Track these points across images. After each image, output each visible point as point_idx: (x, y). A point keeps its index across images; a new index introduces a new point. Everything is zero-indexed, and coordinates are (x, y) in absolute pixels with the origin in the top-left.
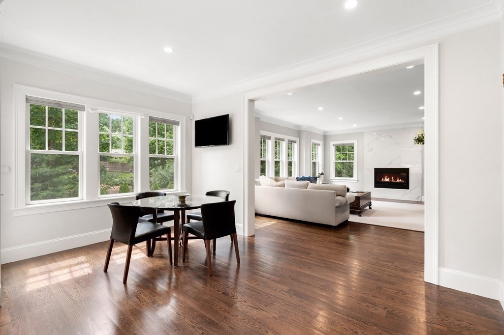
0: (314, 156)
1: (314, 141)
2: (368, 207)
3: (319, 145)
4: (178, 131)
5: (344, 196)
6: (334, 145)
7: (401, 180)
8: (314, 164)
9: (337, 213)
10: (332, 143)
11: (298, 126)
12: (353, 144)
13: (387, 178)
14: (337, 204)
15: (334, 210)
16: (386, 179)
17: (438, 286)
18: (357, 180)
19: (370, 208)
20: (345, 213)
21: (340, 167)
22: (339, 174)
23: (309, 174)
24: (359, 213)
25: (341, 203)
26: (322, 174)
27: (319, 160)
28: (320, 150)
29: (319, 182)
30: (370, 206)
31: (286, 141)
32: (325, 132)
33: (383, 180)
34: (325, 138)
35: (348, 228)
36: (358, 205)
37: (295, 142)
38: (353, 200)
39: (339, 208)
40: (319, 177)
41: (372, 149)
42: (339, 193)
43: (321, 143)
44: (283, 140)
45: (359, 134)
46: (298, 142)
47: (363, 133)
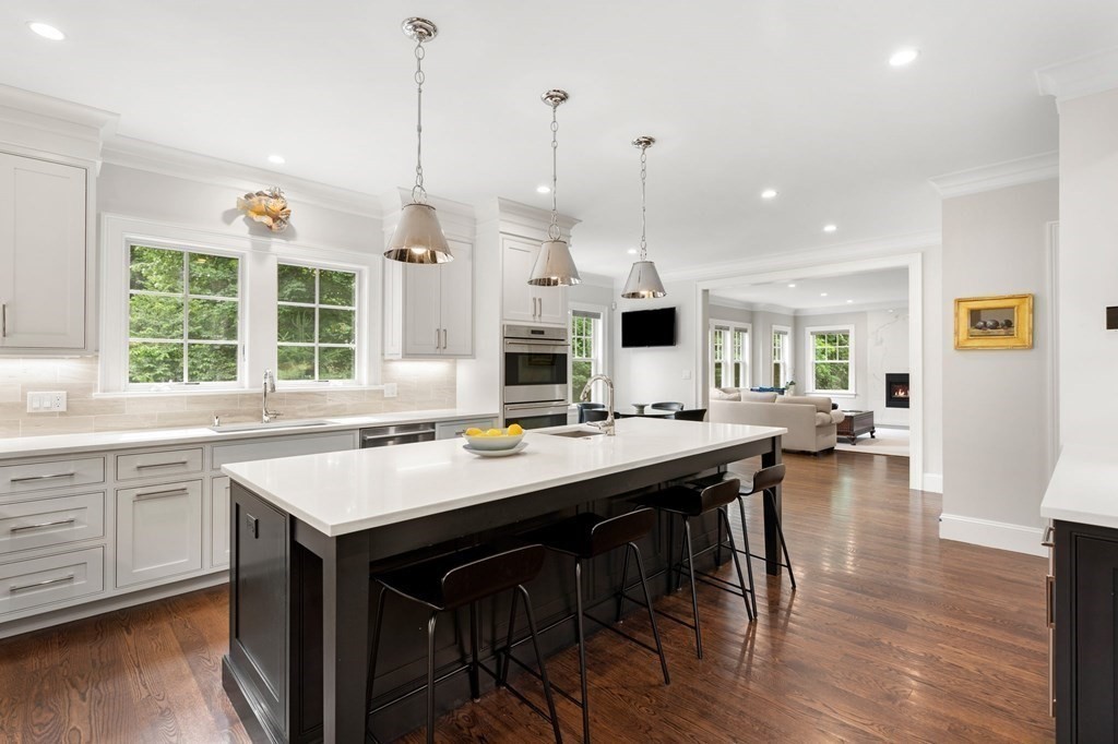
0: (776, 353)
1: (776, 328)
2: (868, 435)
3: (786, 333)
4: (598, 327)
5: (827, 413)
6: (812, 333)
8: (777, 366)
9: (817, 435)
10: (809, 330)
11: (751, 304)
12: (848, 331)
14: (818, 423)
15: (814, 429)
16: (900, 392)
17: (923, 492)
18: (855, 395)
19: (873, 437)
20: (829, 437)
21: (826, 370)
22: (823, 383)
23: (769, 385)
24: (853, 441)
25: (823, 421)
26: (792, 383)
27: (786, 359)
28: (786, 343)
29: (788, 395)
30: (872, 433)
31: (732, 329)
32: (796, 311)
33: (896, 394)
34: (797, 321)
35: (835, 456)
36: (850, 428)
37: (745, 331)
38: (842, 420)
39: (822, 428)
40: (787, 388)
41: (882, 341)
42: (821, 407)
43: (789, 329)
44: (728, 329)
45: (859, 315)
46: (749, 331)
47: (865, 313)
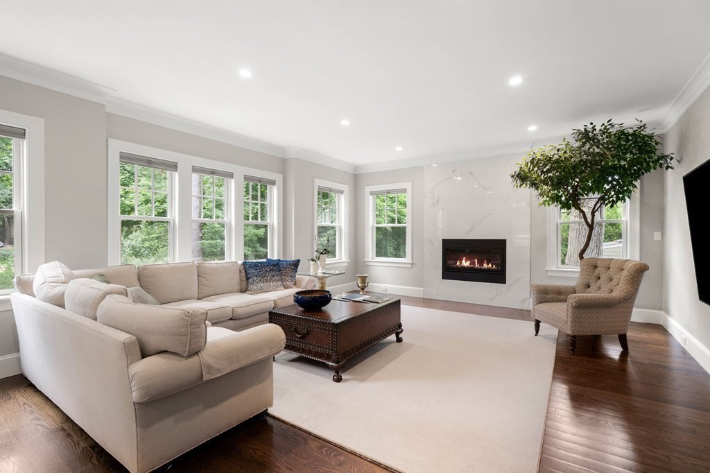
1: (322, 183)
2: (393, 337)
3: (342, 192)
6: (371, 193)
7: (490, 265)
10: (369, 189)
12: (406, 190)
13: (466, 261)
16: (464, 262)
18: (412, 264)
27: (341, 222)
28: (343, 204)
30: (397, 335)
31: (239, 177)
32: (356, 168)
33: (458, 263)
34: (357, 179)
37: (273, 183)
41: (438, 201)
43: (345, 188)
44: (230, 175)
45: (416, 171)
46: (279, 183)
47: (422, 167)
